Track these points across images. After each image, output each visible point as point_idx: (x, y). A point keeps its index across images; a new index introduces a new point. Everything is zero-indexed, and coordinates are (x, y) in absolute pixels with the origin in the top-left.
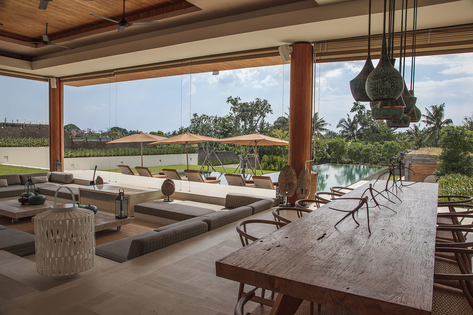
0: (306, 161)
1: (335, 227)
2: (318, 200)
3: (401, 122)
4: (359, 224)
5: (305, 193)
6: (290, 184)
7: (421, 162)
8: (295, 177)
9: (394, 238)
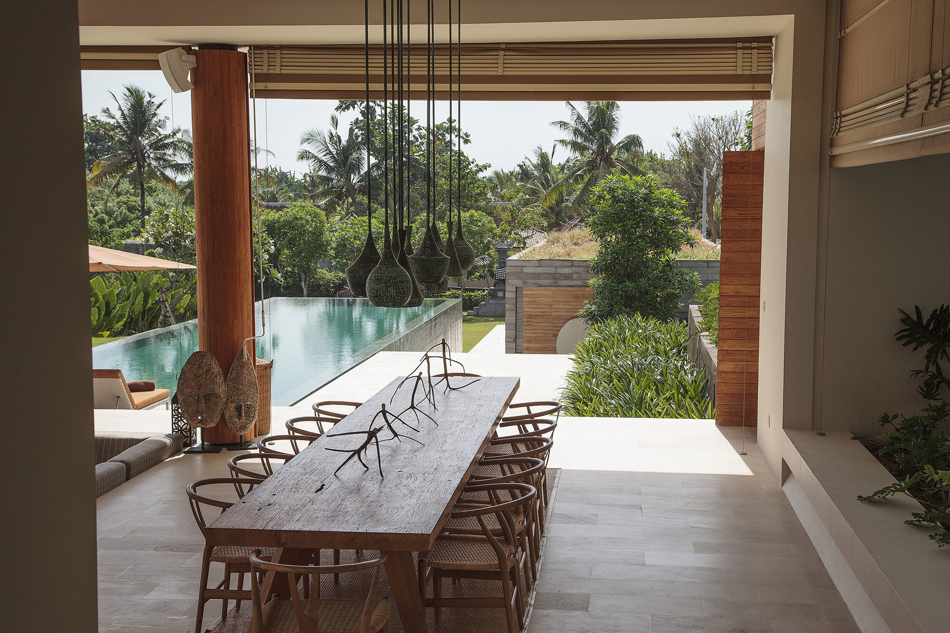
0: (245, 339)
1: (335, 475)
2: (293, 434)
3: (432, 287)
4: (368, 468)
5: (245, 413)
6: (210, 397)
7: (548, 282)
8: (220, 379)
9: (412, 480)
